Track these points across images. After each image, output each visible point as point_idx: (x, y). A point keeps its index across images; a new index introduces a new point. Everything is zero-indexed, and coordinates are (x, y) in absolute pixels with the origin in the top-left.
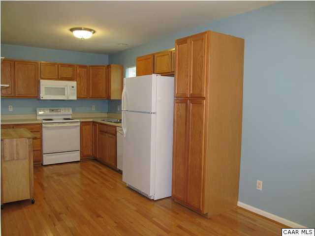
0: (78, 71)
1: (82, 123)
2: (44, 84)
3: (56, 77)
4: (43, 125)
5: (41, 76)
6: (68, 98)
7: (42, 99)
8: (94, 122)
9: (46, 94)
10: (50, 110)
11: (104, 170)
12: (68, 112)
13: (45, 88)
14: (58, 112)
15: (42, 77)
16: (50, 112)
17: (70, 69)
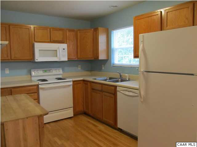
0: (68, 34)
1: (74, 81)
2: (38, 47)
3: (49, 40)
4: (40, 86)
5: (34, 40)
6: (60, 59)
7: (36, 61)
8: (84, 81)
9: (40, 56)
10: (43, 71)
11: (102, 127)
12: (59, 72)
13: (40, 50)
14: (50, 72)
15: (36, 40)
16: (43, 72)
17: (61, 32)
